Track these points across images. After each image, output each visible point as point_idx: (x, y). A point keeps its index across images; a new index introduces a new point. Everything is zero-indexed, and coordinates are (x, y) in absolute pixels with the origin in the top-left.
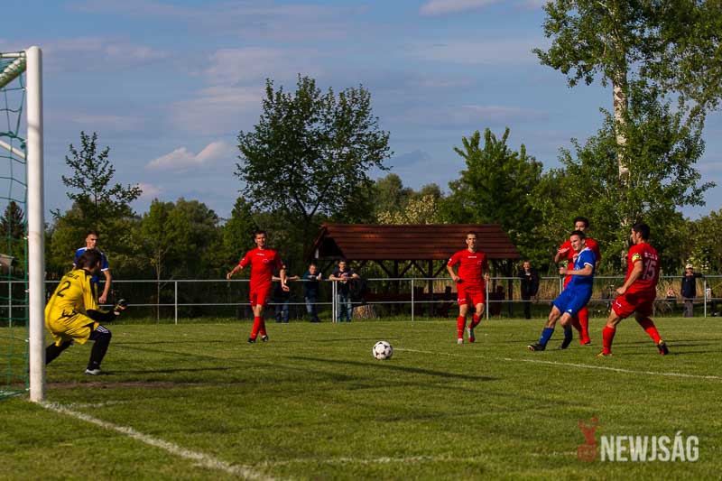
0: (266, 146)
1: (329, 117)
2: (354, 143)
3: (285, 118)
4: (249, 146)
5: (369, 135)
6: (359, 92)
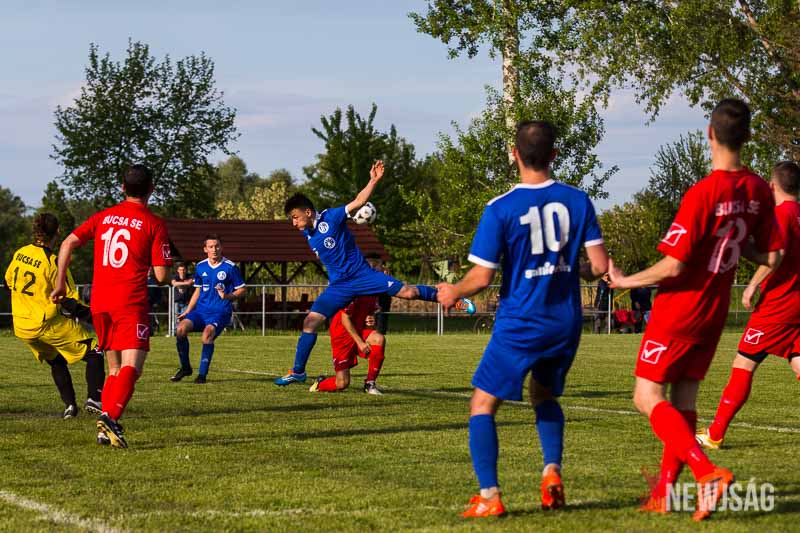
0: (89, 124)
1: (164, 90)
2: (193, 122)
3: (112, 91)
4: (67, 123)
5: (212, 113)
6: (200, 61)
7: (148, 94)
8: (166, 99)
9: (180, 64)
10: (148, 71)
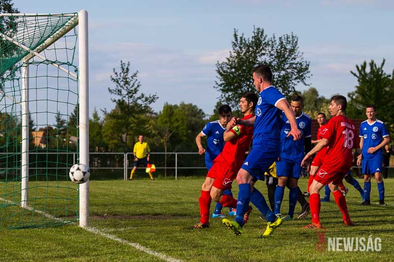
0: (233, 70)
1: (272, 52)
2: (288, 68)
3: (245, 53)
4: (222, 70)
5: (297, 63)
6: (291, 37)
7: (264, 54)
8: (273, 57)
9: (280, 38)
10: (264, 42)
